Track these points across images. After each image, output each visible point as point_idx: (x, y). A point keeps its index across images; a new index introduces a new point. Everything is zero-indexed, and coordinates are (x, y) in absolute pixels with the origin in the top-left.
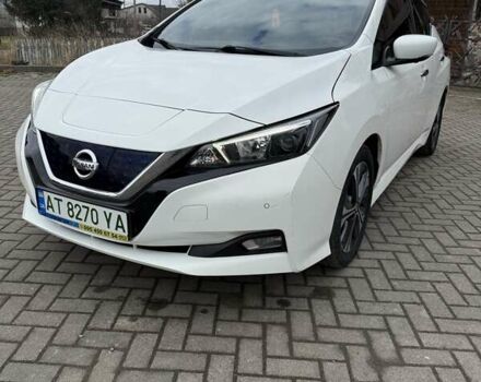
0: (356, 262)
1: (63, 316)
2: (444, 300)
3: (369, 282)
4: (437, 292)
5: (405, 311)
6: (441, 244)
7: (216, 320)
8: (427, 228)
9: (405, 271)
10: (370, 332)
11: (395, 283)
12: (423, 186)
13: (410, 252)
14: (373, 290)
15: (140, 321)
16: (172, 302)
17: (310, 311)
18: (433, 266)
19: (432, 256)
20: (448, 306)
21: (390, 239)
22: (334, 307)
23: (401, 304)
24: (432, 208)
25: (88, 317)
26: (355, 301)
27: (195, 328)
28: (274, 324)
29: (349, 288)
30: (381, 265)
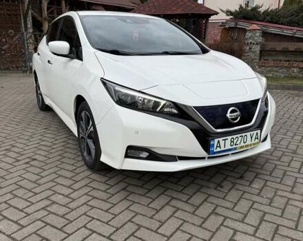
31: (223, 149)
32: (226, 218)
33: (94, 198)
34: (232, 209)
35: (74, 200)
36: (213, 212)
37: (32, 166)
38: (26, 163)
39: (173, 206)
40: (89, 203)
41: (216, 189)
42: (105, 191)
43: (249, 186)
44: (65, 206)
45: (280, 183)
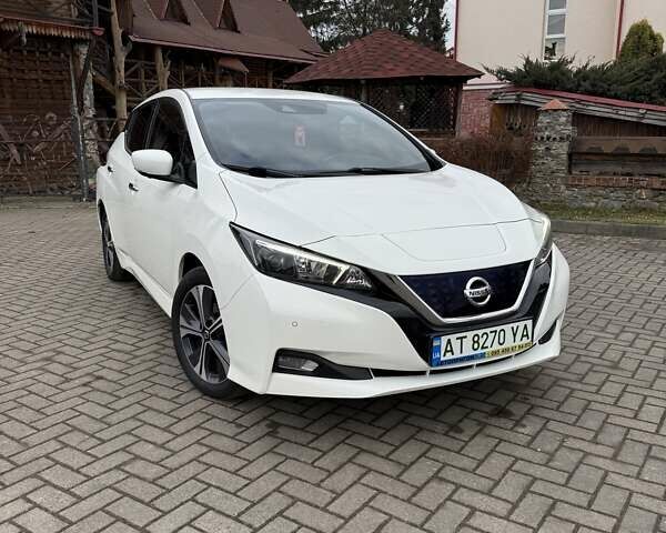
32: (458, 486)
33: (212, 449)
34: (473, 472)
35: (174, 453)
36: (436, 477)
37: (94, 389)
38: (84, 385)
39: (360, 465)
40: (203, 459)
41: (446, 434)
42: (232, 438)
43: (511, 429)
44: (157, 463)
45: (574, 425)
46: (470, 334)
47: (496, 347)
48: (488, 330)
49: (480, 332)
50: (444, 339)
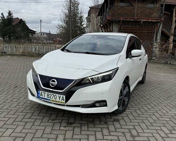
0: (125, 113)
1: (45, 127)
2: (149, 122)
3: (129, 117)
4: (147, 120)
5: (139, 124)
6: (148, 108)
7: (88, 127)
8: (143, 104)
9: (138, 115)
10: (130, 129)
11: (136, 118)
12: (142, 92)
13: (139, 110)
14: (130, 119)
15: (67, 128)
16: (74, 123)
17: (113, 125)
18: (146, 113)
19: (146, 111)
20: (151, 123)
21: (133, 107)
22: (120, 124)
23: (138, 123)
24: (145, 98)
25: (52, 127)
26: (125, 122)
27: (82, 129)
28: (104, 128)
29: (123, 119)
30: (132, 113)
31: (43, 97)
46: (47, 93)
47: (54, 99)
48: (51, 94)
49: (49, 93)
50: (40, 92)
